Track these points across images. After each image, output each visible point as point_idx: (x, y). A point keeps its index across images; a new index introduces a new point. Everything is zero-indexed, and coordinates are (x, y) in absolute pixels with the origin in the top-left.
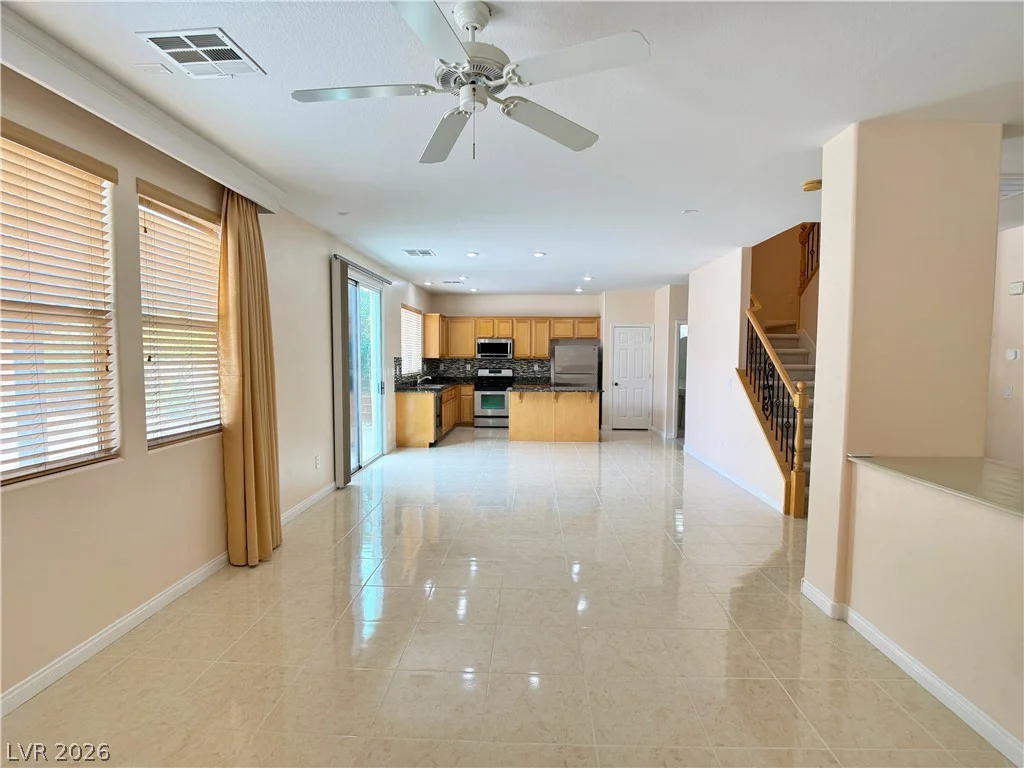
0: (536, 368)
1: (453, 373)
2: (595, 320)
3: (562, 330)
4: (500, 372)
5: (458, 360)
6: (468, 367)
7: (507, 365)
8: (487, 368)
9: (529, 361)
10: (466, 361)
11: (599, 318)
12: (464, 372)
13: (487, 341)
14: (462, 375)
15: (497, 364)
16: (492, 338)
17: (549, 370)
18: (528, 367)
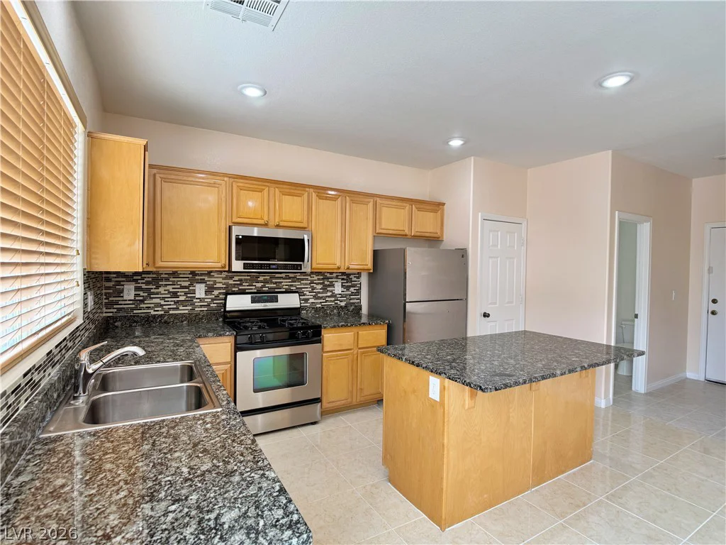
0: (338, 289)
1: (159, 303)
2: (436, 206)
3: (393, 220)
4: (276, 300)
5: (175, 274)
6: (200, 291)
7: (285, 284)
8: (243, 292)
9: (325, 277)
10: (195, 276)
11: (444, 204)
12: (190, 301)
13: (255, 232)
14: (184, 310)
15: (265, 282)
16: (266, 225)
17: (358, 292)
18: (325, 288)
